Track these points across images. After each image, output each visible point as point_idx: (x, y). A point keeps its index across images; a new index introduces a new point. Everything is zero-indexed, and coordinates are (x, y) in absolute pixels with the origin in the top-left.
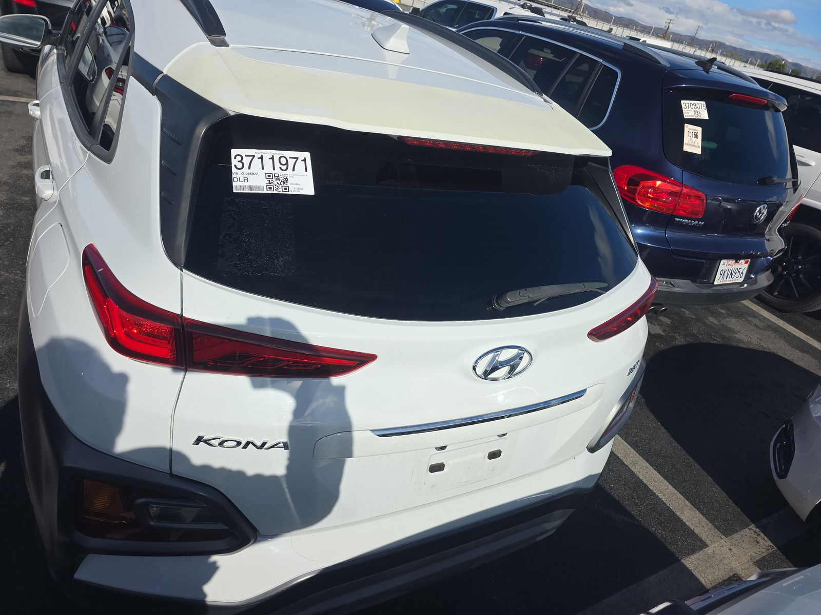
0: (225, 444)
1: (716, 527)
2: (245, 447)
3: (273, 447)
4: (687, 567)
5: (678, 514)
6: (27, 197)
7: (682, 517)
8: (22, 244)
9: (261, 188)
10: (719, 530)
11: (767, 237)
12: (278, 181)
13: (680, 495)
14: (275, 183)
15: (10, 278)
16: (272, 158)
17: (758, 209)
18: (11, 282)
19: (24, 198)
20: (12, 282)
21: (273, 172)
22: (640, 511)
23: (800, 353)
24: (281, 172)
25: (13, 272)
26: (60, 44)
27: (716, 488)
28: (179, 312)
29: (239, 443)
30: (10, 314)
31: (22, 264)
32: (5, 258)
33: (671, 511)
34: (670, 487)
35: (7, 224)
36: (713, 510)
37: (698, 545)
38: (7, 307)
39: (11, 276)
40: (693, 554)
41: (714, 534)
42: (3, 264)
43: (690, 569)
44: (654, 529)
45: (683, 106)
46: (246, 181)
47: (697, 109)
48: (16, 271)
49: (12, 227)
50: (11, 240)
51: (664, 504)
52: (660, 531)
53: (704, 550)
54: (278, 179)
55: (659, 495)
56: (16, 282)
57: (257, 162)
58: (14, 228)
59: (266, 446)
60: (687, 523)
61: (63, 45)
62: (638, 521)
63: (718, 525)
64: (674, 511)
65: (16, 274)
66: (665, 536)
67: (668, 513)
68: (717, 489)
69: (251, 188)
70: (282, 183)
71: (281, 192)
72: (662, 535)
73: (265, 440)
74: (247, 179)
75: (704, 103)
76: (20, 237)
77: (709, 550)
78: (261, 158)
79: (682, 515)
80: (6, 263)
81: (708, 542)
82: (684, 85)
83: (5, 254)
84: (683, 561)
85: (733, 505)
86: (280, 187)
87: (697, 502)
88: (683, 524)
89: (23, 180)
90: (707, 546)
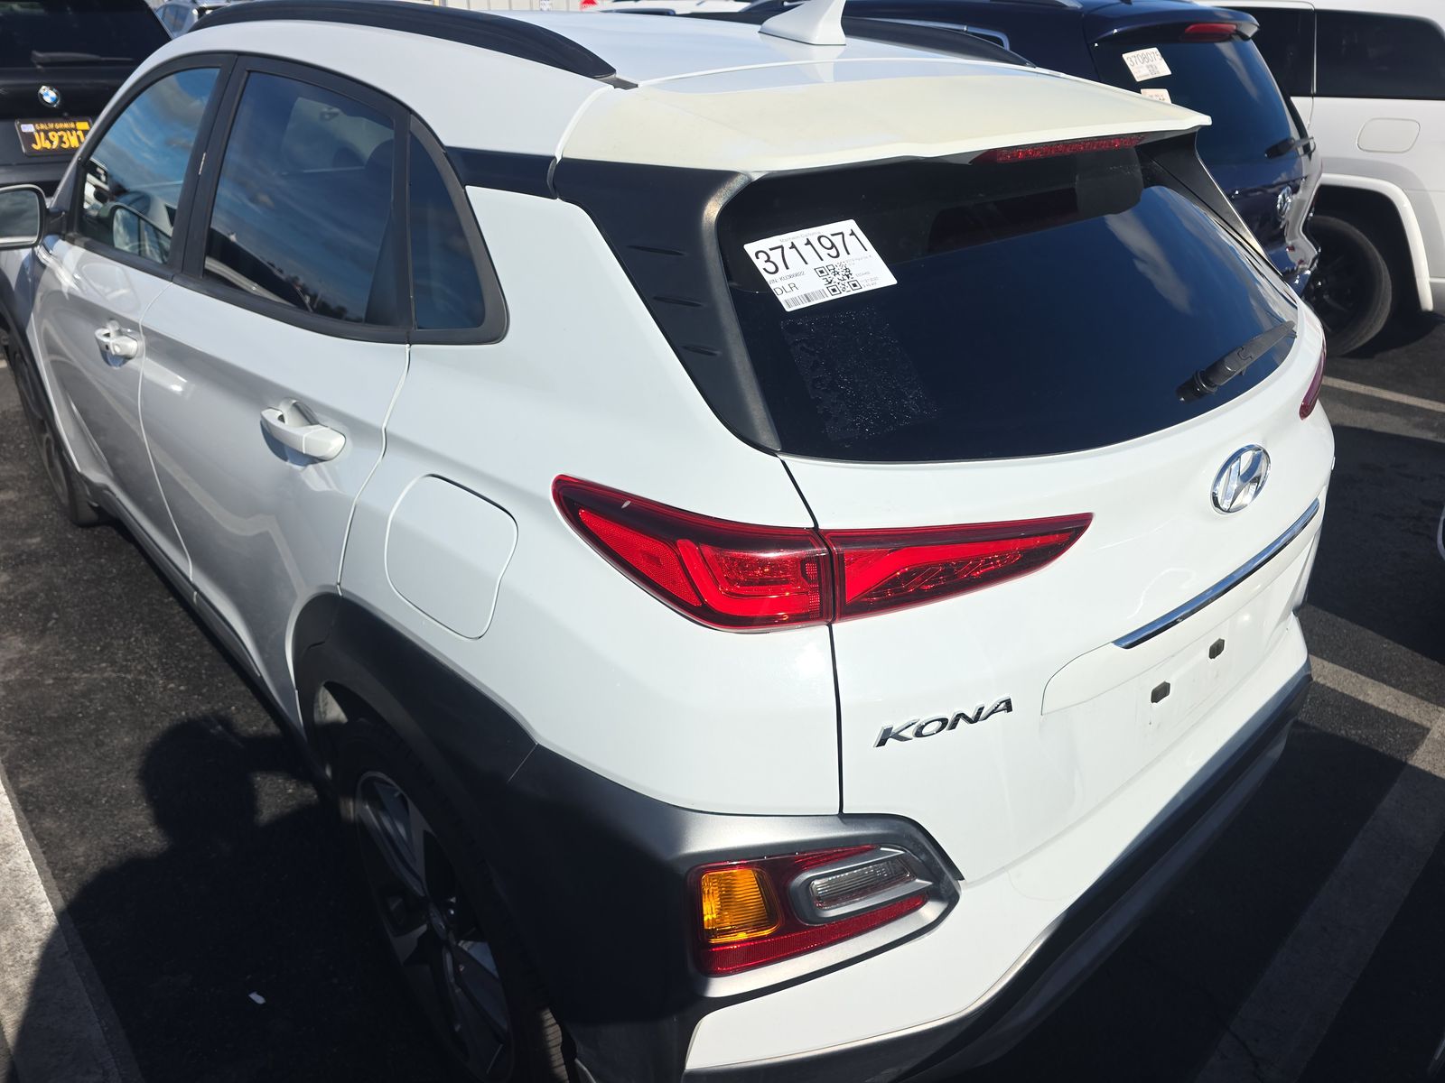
0: (925, 731)
1: (1422, 698)
2: (953, 726)
3: (993, 712)
4: (1421, 770)
5: (1361, 698)
6: (35, 537)
7: (1370, 701)
8: (78, 617)
9: (821, 293)
10: (1429, 701)
11: (1289, 243)
12: (837, 276)
13: (1347, 671)
14: (835, 279)
15: (95, 679)
16: (809, 243)
17: (1280, 196)
18: (102, 686)
19: (29, 541)
20: (104, 684)
21: (824, 264)
22: (1308, 712)
23: (1373, 415)
24: (835, 261)
25: (94, 669)
26: (69, 229)
27: (1387, 644)
28: (811, 525)
29: (944, 721)
30: (135, 738)
31: (101, 650)
32: (64, 650)
33: (1349, 697)
34: (1326, 663)
35: (29, 593)
36: (1404, 676)
37: (1417, 734)
38: (123, 727)
39: (95, 676)
40: (1417, 748)
41: (1426, 709)
42: (68, 660)
43: (1427, 770)
44: (1343, 732)
45: (1128, 63)
46: (794, 289)
47: (1150, 63)
48: (98, 664)
49: (42, 594)
50: (55, 615)
51: (1333, 690)
52: (1353, 732)
53: (1428, 736)
54: (836, 273)
55: (1319, 680)
56: (110, 682)
57: (791, 254)
58: (46, 595)
59: (982, 715)
60: (1382, 707)
61: (75, 229)
62: (1314, 728)
63: (1424, 695)
64: (1353, 695)
65: (103, 670)
66: (1364, 736)
67: (1346, 702)
68: (1389, 644)
69: (807, 298)
70: (845, 277)
71: (852, 293)
72: (1360, 736)
73: (979, 705)
74: (793, 287)
75: (1155, 50)
76: (68, 607)
77: (1435, 734)
78: (793, 246)
79: (1368, 698)
80: (72, 657)
81: (1429, 725)
82: (1115, 31)
83: (61, 643)
84: (1410, 762)
85: (1424, 659)
86: (847, 284)
87: (1377, 672)
88: (1377, 710)
89: (10, 512)
90: (1428, 730)
